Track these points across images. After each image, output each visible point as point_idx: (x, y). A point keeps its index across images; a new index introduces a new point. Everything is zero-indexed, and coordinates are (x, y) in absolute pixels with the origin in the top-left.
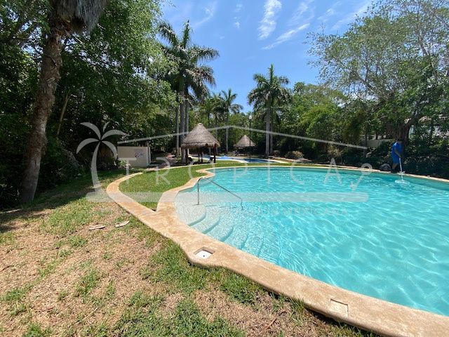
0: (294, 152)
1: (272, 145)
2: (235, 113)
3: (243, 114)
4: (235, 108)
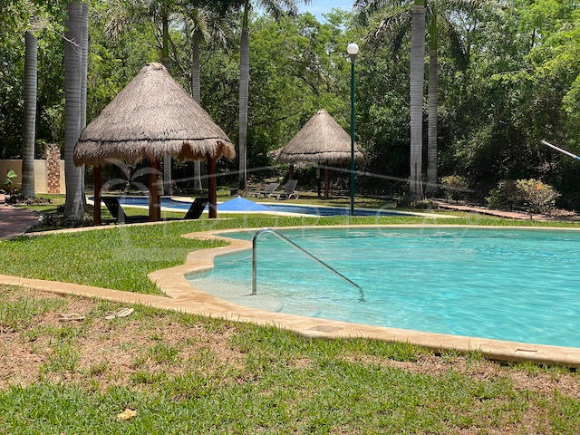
0: (521, 183)
1: (433, 154)
2: (277, 13)
3: (309, 21)
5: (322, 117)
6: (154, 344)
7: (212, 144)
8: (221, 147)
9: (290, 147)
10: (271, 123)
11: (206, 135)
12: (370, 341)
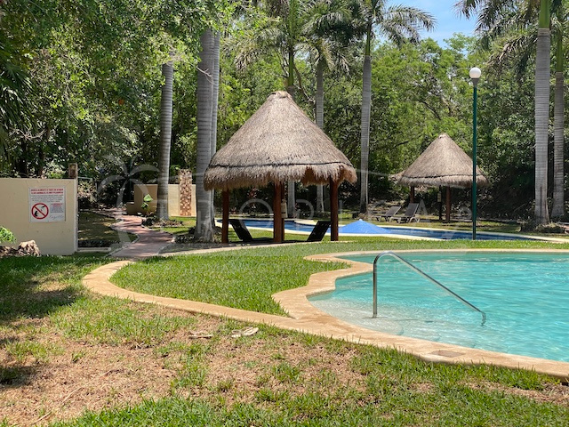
1: (559, 177)
2: (398, 40)
3: (431, 47)
4: (399, 21)
5: (444, 141)
6: (277, 363)
7: (335, 168)
8: (342, 172)
9: (411, 171)
10: (392, 148)
11: (329, 160)
12: (493, 367)
